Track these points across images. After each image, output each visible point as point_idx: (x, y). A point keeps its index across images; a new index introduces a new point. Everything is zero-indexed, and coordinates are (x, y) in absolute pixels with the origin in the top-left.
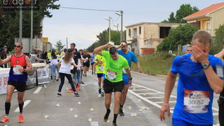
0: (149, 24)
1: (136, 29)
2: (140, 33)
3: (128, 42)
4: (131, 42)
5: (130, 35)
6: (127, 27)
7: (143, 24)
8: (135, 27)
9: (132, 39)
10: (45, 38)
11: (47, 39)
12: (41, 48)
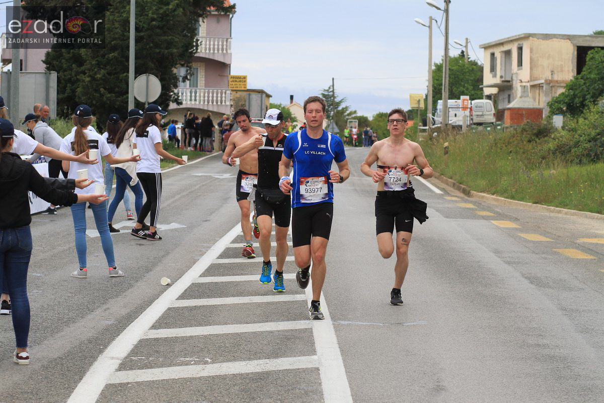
0: (547, 37)
1: (508, 53)
2: (520, 63)
3: (487, 91)
4: (494, 91)
5: (493, 69)
6: (486, 47)
7: (527, 37)
8: (506, 48)
9: (497, 80)
10: (239, 77)
11: (243, 79)
12: (227, 105)
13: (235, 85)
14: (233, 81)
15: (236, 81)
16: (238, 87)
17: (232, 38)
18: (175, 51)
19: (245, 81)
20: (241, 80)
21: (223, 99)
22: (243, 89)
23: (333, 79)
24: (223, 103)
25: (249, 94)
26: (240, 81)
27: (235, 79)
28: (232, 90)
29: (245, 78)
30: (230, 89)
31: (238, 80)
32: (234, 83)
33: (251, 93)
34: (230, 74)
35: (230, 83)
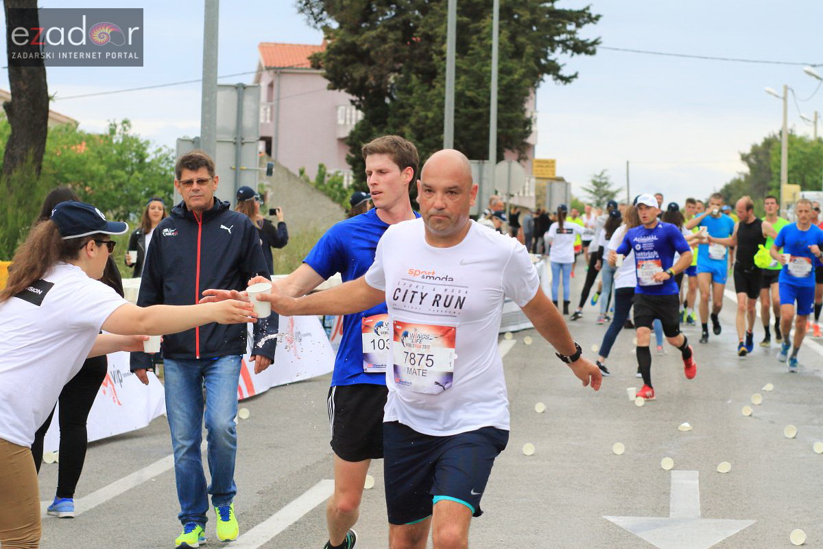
10: (546, 162)
11: (550, 164)
12: (530, 197)
13: (542, 171)
14: (539, 166)
15: (542, 166)
16: (543, 174)
17: (537, 112)
18: (521, 130)
19: (553, 167)
20: (548, 165)
21: (527, 189)
22: (551, 176)
23: (628, 163)
24: (527, 194)
25: (551, 184)
26: (547, 167)
27: (540, 164)
28: (537, 178)
29: (553, 162)
30: (535, 176)
31: (545, 165)
32: (539, 169)
33: (553, 181)
34: (534, 156)
35: (535, 168)
